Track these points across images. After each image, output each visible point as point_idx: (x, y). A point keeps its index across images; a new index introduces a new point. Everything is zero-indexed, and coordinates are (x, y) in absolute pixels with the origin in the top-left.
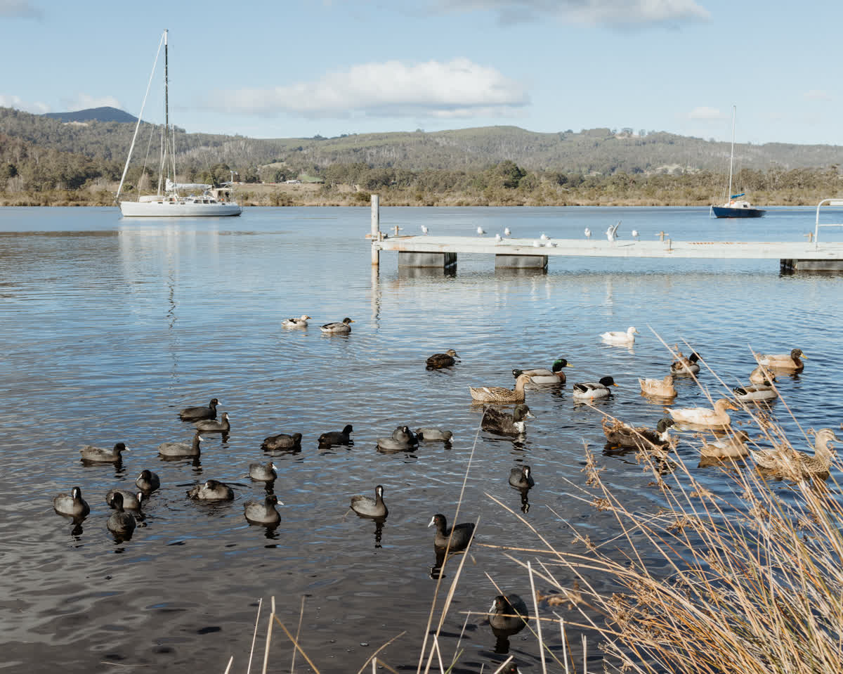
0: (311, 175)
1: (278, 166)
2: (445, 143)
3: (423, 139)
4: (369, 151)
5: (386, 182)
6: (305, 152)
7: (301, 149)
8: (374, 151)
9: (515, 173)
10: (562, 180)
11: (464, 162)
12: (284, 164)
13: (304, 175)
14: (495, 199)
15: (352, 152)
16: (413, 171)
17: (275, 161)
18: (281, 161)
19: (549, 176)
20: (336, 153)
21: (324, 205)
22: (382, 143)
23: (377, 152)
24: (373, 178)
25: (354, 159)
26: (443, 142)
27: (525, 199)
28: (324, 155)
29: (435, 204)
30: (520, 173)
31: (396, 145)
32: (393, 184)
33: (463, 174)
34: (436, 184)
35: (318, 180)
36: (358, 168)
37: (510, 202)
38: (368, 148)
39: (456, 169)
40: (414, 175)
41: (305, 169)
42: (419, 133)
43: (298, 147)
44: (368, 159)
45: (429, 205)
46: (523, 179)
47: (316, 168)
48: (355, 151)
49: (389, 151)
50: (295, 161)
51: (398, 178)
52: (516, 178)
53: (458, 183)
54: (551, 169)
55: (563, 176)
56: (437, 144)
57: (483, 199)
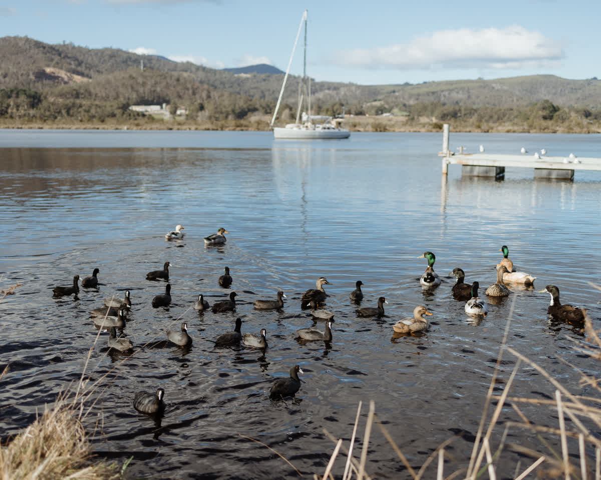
0: (400, 110)
1: (377, 104)
2: (499, 87)
3: (483, 84)
4: (442, 94)
5: (455, 115)
6: (397, 94)
7: (394, 92)
8: (446, 93)
9: (551, 109)
10: (587, 114)
11: (513, 101)
12: (382, 102)
13: (396, 110)
14: (535, 128)
15: (431, 94)
16: (475, 107)
17: (375, 100)
18: (380, 100)
19: (577, 112)
20: (419, 95)
21: (410, 131)
22: (454, 86)
23: (449, 94)
24: (445, 112)
25: (432, 98)
26: (497, 87)
27: (558, 128)
28: (411, 96)
29: (490, 131)
30: (555, 109)
31: (463, 89)
32: (460, 116)
33: (512, 110)
34: (491, 117)
35: (405, 113)
36: (434, 106)
37: (546, 131)
38: (442, 91)
39: (506, 106)
40: (476, 111)
41: (397, 106)
42: (480, 80)
43: (393, 90)
44: (442, 99)
45: (485, 132)
46: (557, 113)
47: (405, 105)
48: (433, 93)
49: (458, 93)
50: (390, 100)
51: (463, 112)
52: (552, 112)
53: (507, 116)
54: (579, 106)
55: (588, 111)
56: (493, 88)
57: (526, 127)
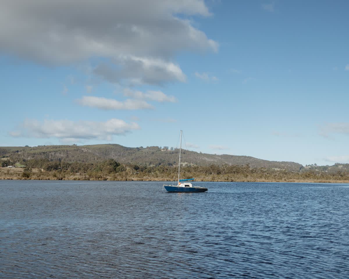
0: (21, 164)
1: (5, 159)
2: (86, 151)
3: (76, 148)
4: (50, 154)
5: (56, 168)
6: (20, 153)
7: (18, 151)
8: (53, 153)
9: (115, 165)
10: (136, 168)
11: (95, 159)
12: (9, 158)
13: (18, 164)
15: (42, 154)
16: (70, 163)
17: (4, 157)
18: (7, 157)
20: (34, 154)
22: (57, 149)
23: (55, 154)
24: (50, 165)
25: (43, 157)
26: (85, 150)
28: (29, 155)
31: (63, 151)
32: (60, 168)
33: (92, 165)
34: (79, 169)
35: (23, 166)
36: (43, 161)
38: (50, 152)
39: (90, 162)
40: (70, 165)
41: (19, 161)
42: (75, 146)
43: (16, 151)
44: (50, 157)
47: (24, 160)
48: (44, 153)
49: (60, 153)
50: (14, 157)
51: (62, 166)
53: (90, 168)
54: (133, 163)
55: (137, 166)
56: (83, 151)
